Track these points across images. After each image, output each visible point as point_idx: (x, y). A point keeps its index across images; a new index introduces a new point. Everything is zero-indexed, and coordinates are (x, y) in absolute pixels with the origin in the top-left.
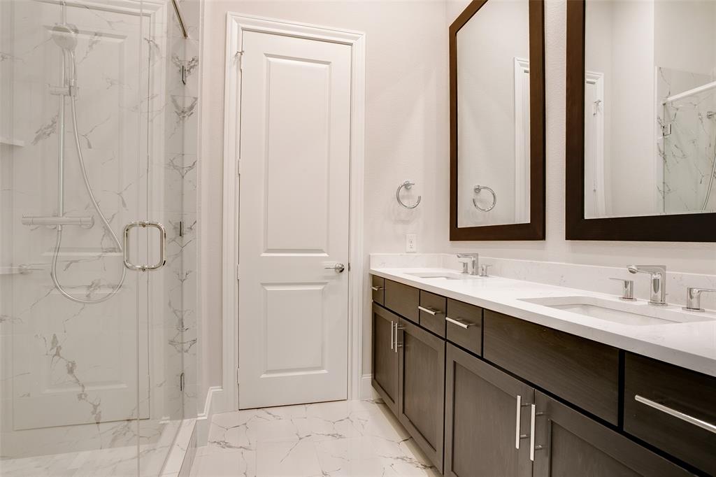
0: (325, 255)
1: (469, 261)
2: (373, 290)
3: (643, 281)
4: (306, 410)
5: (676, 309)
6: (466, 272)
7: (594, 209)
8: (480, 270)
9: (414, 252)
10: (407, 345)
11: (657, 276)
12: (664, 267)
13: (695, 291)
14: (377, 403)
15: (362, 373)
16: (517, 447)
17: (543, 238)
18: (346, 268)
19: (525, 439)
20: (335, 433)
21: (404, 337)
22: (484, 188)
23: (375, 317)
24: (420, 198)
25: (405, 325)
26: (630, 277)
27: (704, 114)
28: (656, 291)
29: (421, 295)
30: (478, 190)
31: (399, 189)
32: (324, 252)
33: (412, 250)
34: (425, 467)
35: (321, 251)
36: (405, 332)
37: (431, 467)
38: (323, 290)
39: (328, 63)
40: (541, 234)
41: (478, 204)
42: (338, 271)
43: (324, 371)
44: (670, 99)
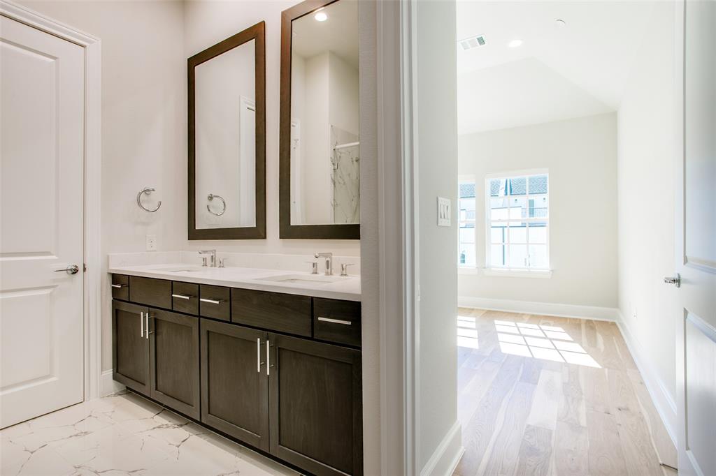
0: (54, 257)
1: (208, 256)
2: (113, 287)
3: (321, 262)
4: (30, 426)
5: (336, 276)
6: (205, 265)
7: (296, 220)
8: (218, 263)
9: (155, 251)
10: (159, 331)
11: (328, 259)
12: (331, 254)
13: (344, 266)
14: (120, 395)
15: (102, 371)
16: (259, 371)
17: (265, 237)
18: (81, 269)
19: (264, 366)
20: (79, 432)
21: (156, 324)
22: (217, 197)
23: (116, 313)
24: (160, 203)
25: (155, 314)
26: (315, 261)
27: (354, 159)
28: (328, 268)
29: (173, 286)
30: (211, 198)
31: (140, 194)
32: (53, 255)
33: (152, 249)
34: (181, 426)
35: (48, 253)
36: (156, 320)
37: (186, 424)
38: (51, 293)
39: (55, 58)
40: (263, 234)
41: (211, 210)
42: (70, 272)
43: (54, 379)
44: (337, 147)
